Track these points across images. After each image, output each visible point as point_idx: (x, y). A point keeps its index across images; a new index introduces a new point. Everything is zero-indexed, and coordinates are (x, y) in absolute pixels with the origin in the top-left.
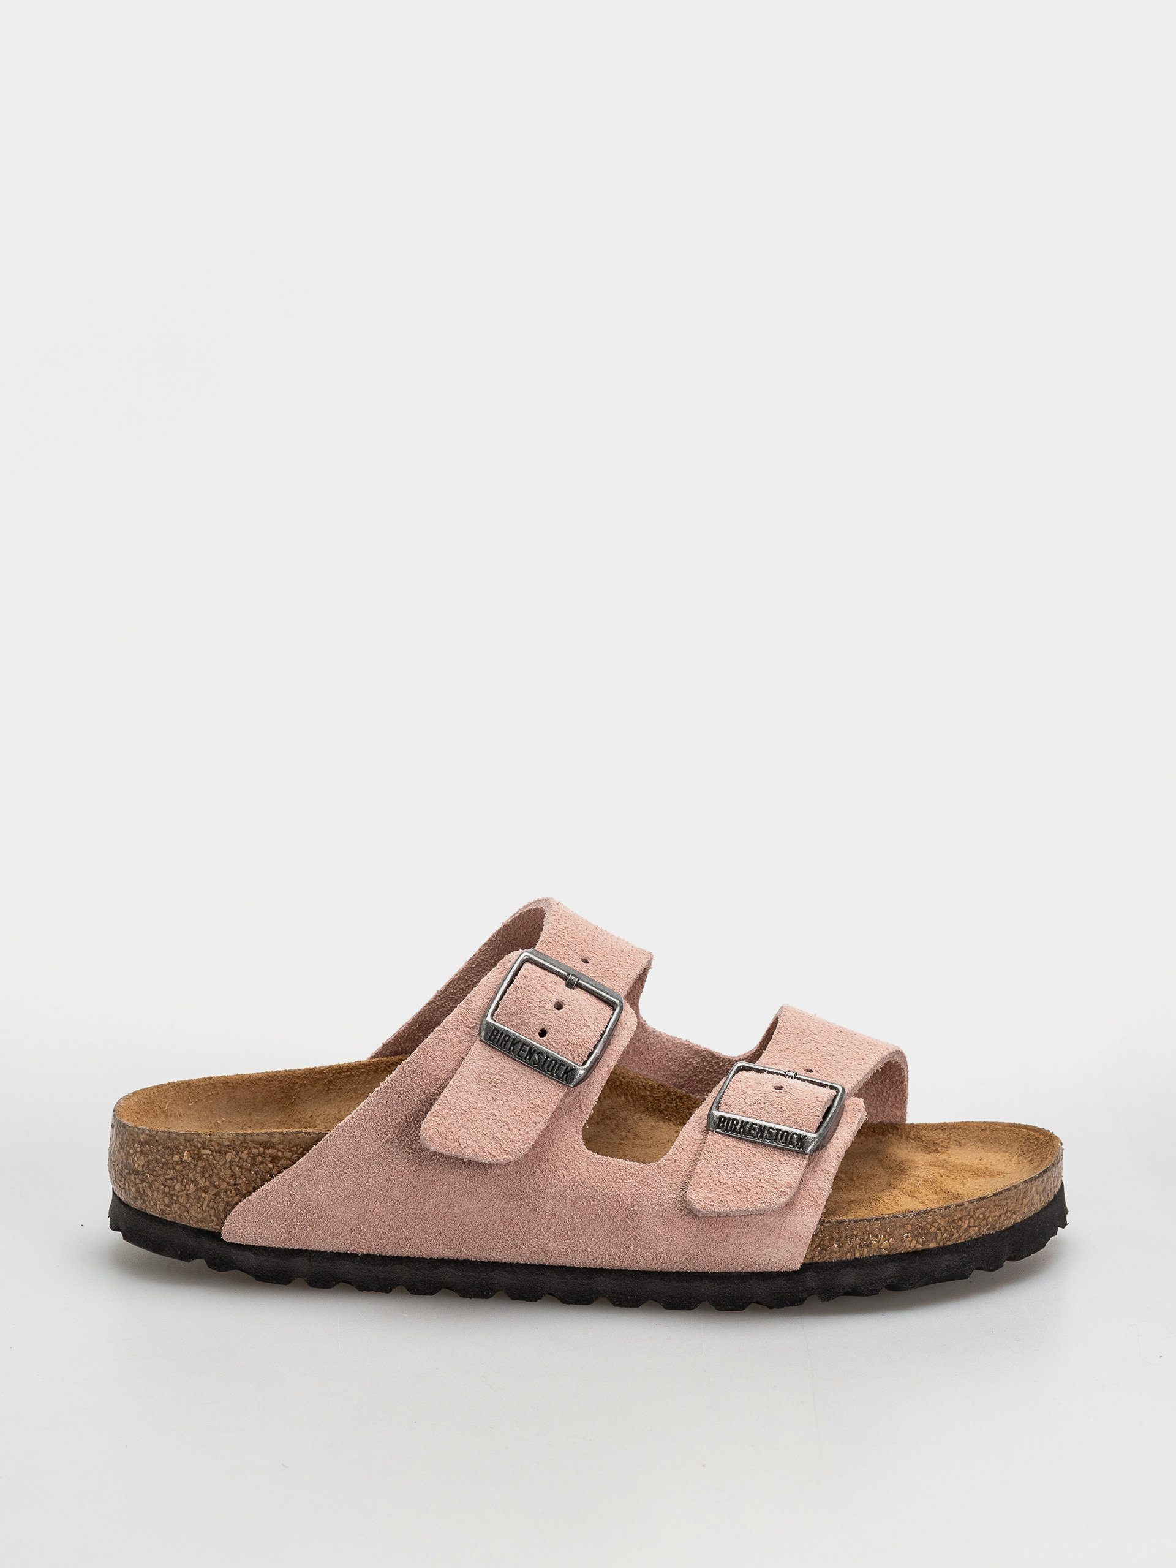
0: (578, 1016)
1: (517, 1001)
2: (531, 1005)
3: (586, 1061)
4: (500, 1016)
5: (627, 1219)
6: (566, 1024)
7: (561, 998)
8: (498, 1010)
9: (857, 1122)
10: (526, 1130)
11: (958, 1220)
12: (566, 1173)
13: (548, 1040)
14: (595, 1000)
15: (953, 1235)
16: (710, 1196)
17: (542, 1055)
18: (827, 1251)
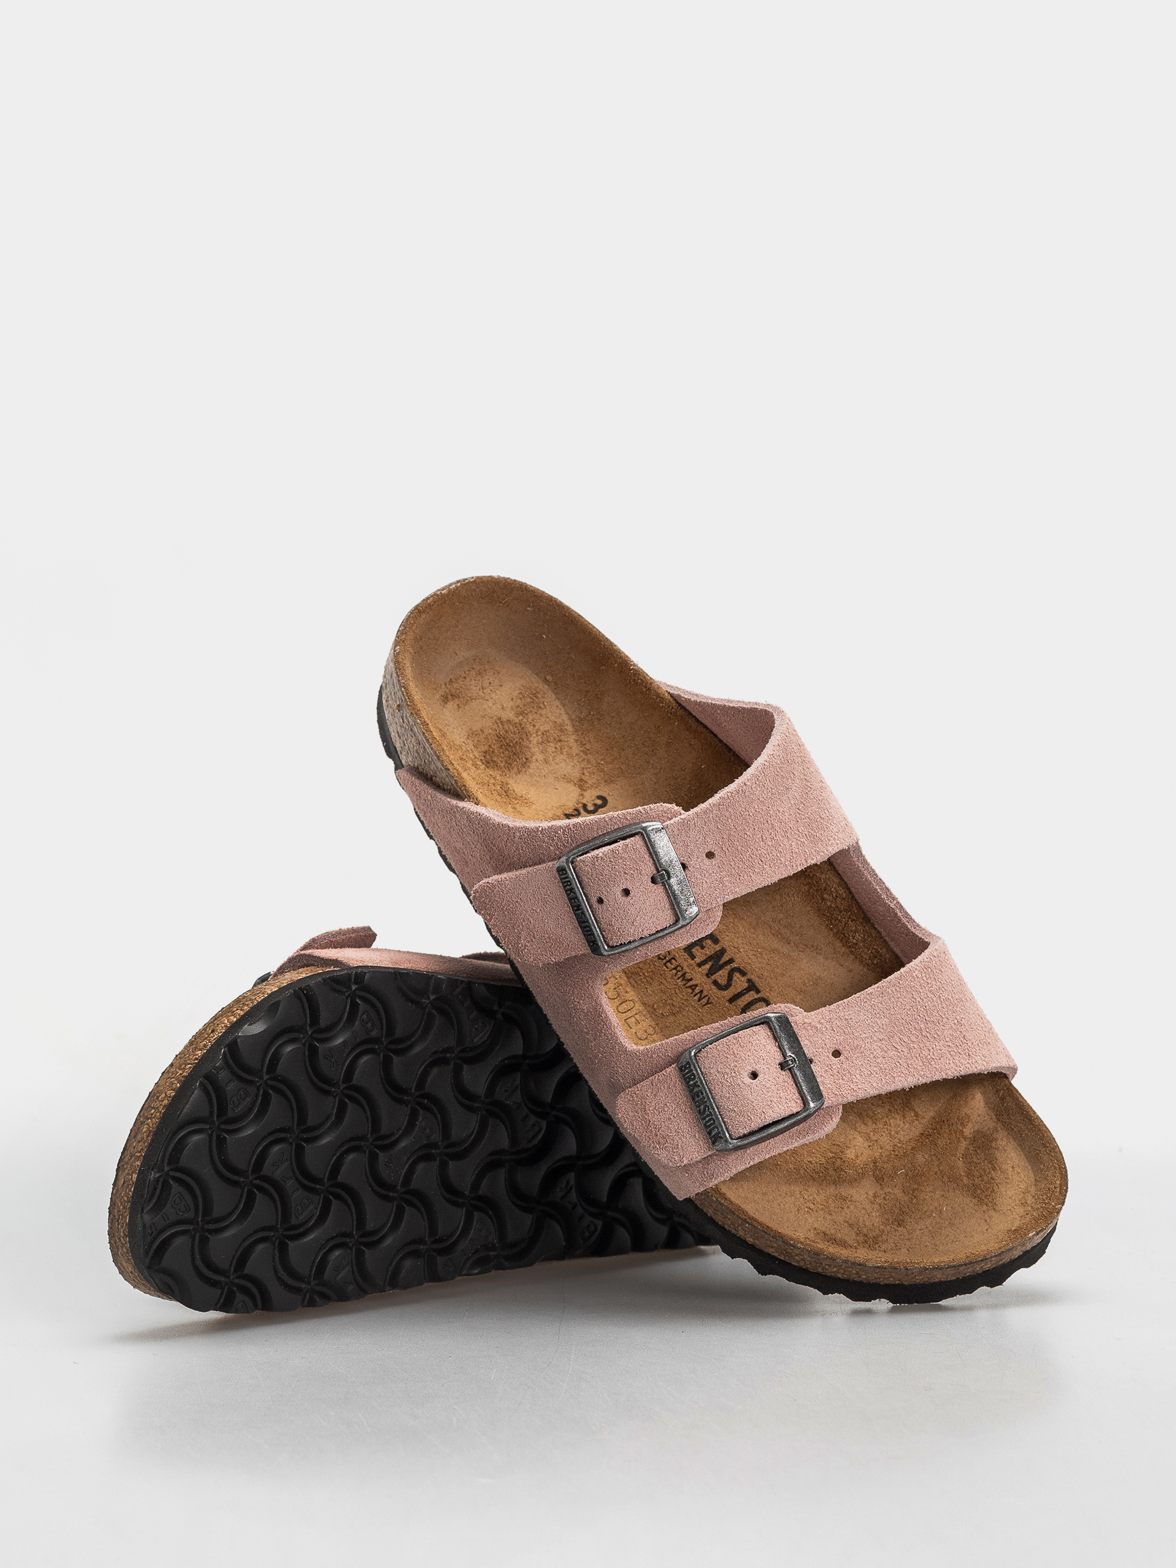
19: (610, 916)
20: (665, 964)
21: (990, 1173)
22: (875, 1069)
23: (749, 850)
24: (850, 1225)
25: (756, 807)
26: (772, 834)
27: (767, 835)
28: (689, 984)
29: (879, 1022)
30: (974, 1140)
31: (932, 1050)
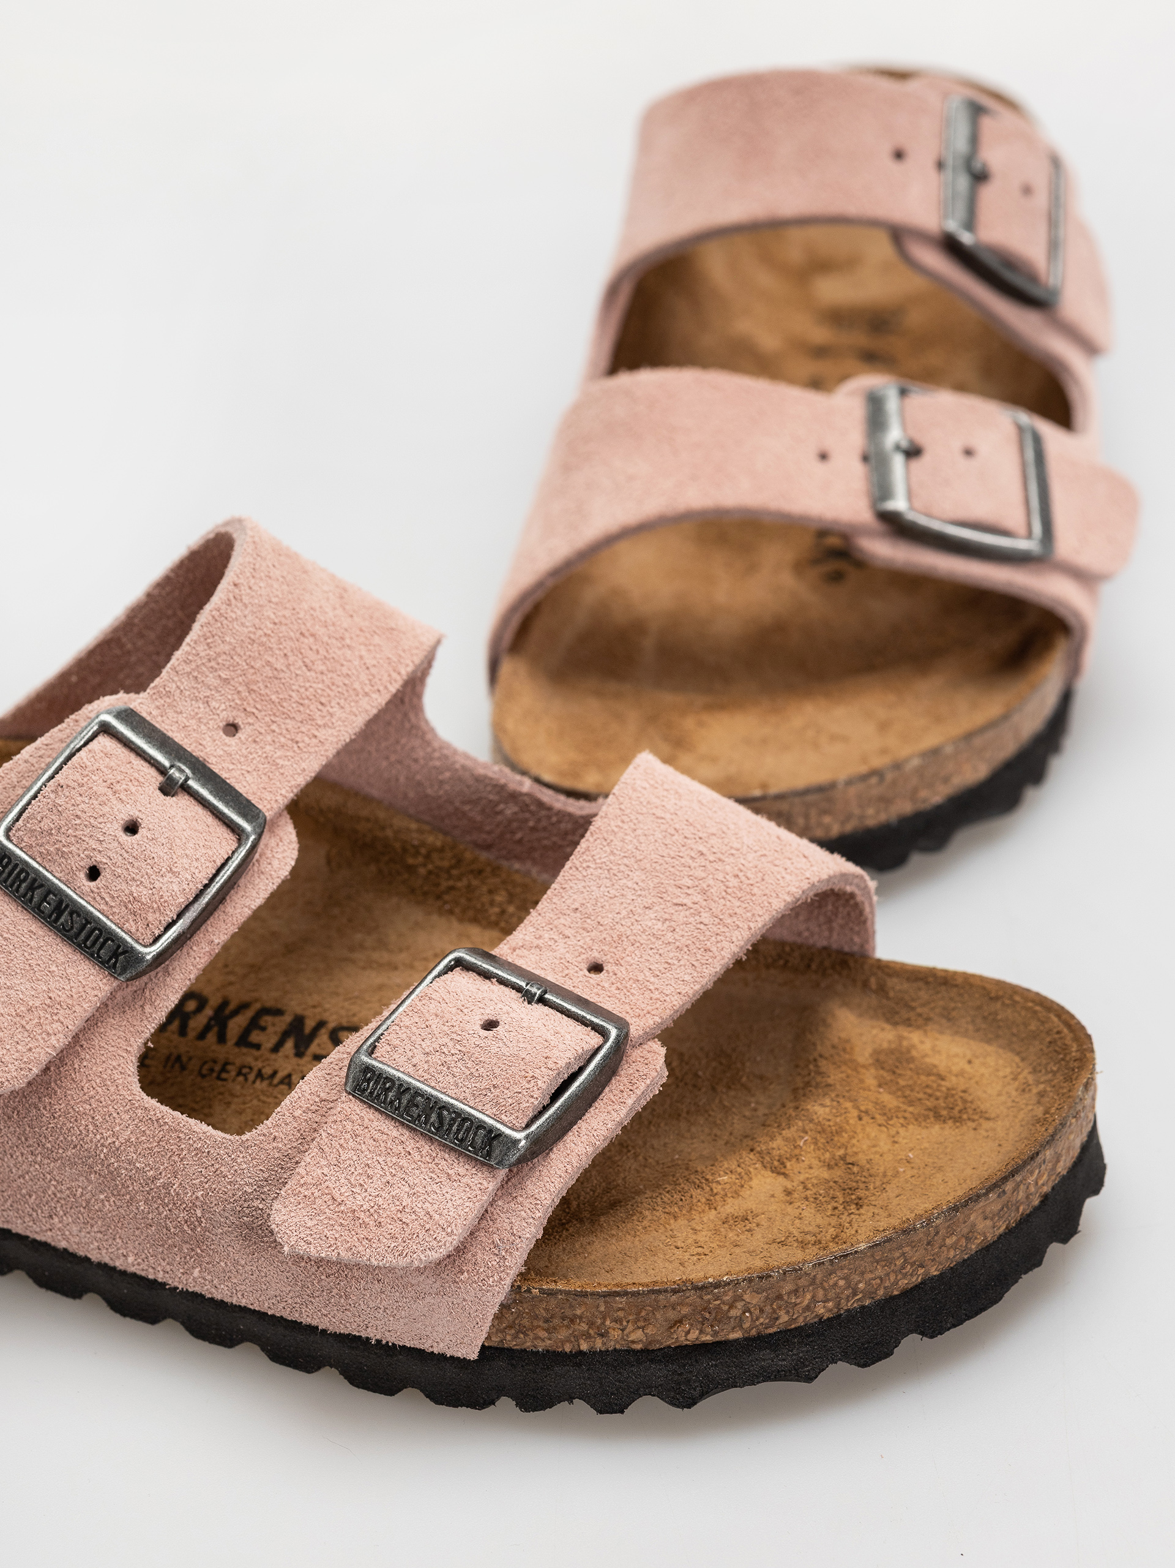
0: (160, 851)
1: (55, 811)
2: (78, 822)
3: (160, 937)
4: (21, 833)
5: (186, 1227)
6: (136, 864)
7: (137, 813)
8: (20, 822)
9: (630, 1102)
10: (30, 1045)
11: (789, 1293)
12: (91, 1127)
13: (98, 888)
14: (210, 820)
15: (777, 1319)
16: (310, 1224)
17: (79, 915)
18: (526, 1335)
19: (124, 886)
20: (219, 1078)
21: (939, 1085)
22: (671, 955)
23: (294, 694)
24: (782, 1243)
25: (272, 616)
26: (321, 652)
27: (312, 656)
28: (276, 1081)
29: (630, 884)
30: (879, 1063)
31: (741, 874)
